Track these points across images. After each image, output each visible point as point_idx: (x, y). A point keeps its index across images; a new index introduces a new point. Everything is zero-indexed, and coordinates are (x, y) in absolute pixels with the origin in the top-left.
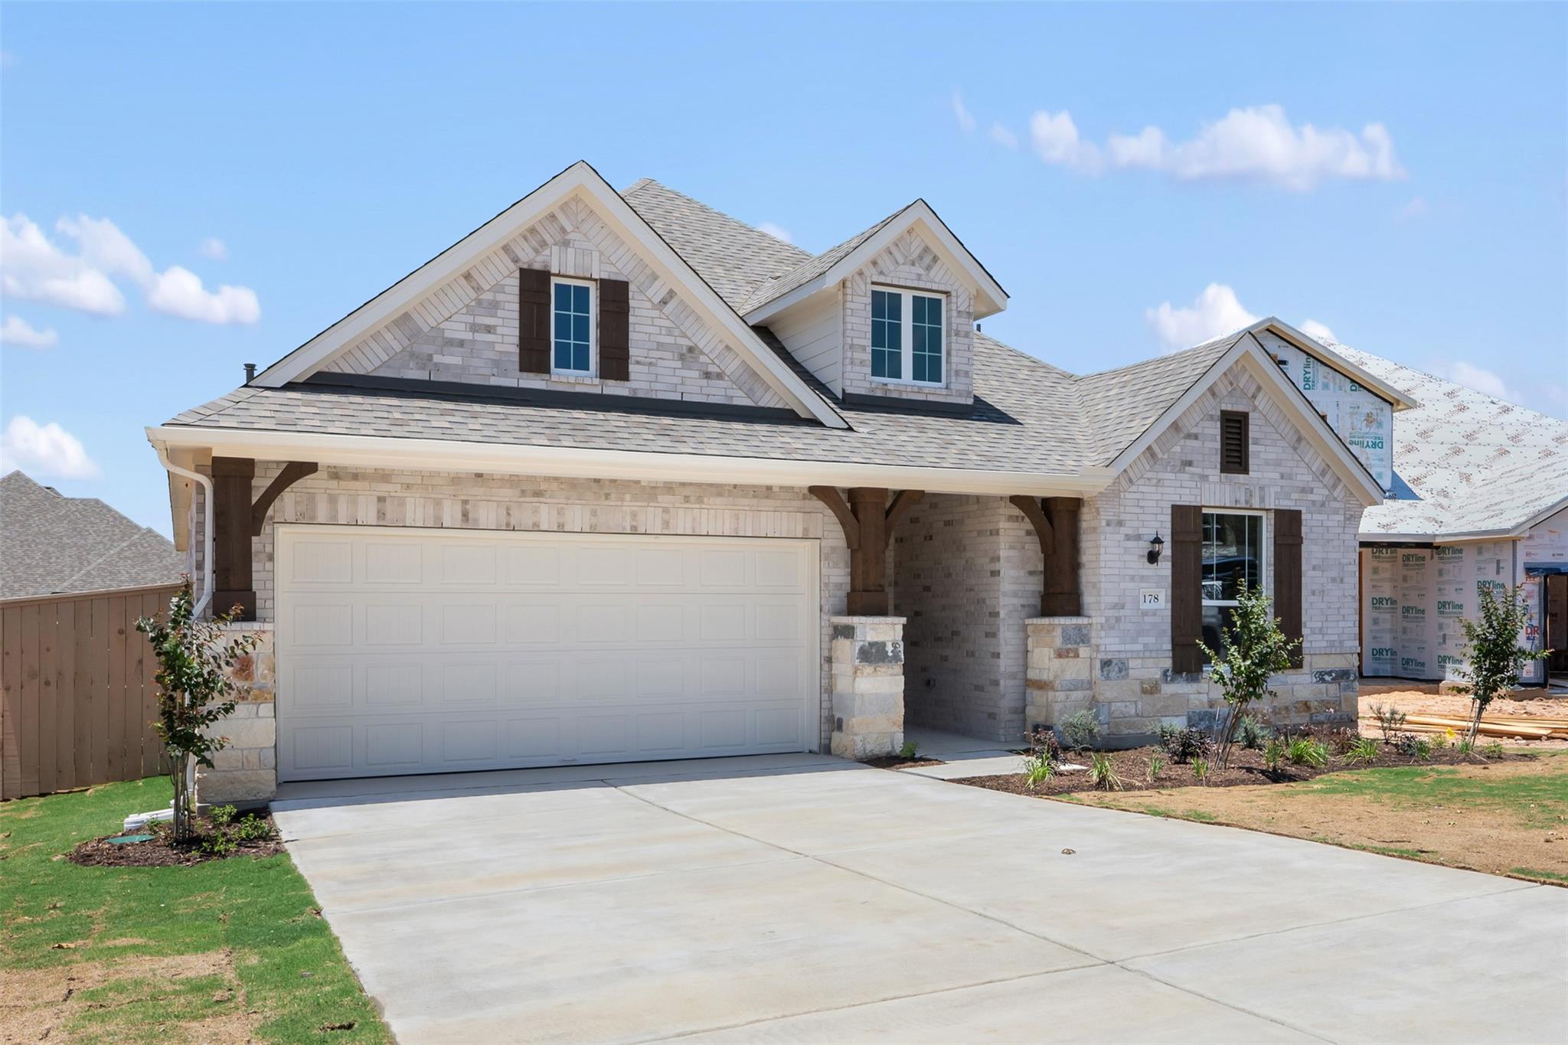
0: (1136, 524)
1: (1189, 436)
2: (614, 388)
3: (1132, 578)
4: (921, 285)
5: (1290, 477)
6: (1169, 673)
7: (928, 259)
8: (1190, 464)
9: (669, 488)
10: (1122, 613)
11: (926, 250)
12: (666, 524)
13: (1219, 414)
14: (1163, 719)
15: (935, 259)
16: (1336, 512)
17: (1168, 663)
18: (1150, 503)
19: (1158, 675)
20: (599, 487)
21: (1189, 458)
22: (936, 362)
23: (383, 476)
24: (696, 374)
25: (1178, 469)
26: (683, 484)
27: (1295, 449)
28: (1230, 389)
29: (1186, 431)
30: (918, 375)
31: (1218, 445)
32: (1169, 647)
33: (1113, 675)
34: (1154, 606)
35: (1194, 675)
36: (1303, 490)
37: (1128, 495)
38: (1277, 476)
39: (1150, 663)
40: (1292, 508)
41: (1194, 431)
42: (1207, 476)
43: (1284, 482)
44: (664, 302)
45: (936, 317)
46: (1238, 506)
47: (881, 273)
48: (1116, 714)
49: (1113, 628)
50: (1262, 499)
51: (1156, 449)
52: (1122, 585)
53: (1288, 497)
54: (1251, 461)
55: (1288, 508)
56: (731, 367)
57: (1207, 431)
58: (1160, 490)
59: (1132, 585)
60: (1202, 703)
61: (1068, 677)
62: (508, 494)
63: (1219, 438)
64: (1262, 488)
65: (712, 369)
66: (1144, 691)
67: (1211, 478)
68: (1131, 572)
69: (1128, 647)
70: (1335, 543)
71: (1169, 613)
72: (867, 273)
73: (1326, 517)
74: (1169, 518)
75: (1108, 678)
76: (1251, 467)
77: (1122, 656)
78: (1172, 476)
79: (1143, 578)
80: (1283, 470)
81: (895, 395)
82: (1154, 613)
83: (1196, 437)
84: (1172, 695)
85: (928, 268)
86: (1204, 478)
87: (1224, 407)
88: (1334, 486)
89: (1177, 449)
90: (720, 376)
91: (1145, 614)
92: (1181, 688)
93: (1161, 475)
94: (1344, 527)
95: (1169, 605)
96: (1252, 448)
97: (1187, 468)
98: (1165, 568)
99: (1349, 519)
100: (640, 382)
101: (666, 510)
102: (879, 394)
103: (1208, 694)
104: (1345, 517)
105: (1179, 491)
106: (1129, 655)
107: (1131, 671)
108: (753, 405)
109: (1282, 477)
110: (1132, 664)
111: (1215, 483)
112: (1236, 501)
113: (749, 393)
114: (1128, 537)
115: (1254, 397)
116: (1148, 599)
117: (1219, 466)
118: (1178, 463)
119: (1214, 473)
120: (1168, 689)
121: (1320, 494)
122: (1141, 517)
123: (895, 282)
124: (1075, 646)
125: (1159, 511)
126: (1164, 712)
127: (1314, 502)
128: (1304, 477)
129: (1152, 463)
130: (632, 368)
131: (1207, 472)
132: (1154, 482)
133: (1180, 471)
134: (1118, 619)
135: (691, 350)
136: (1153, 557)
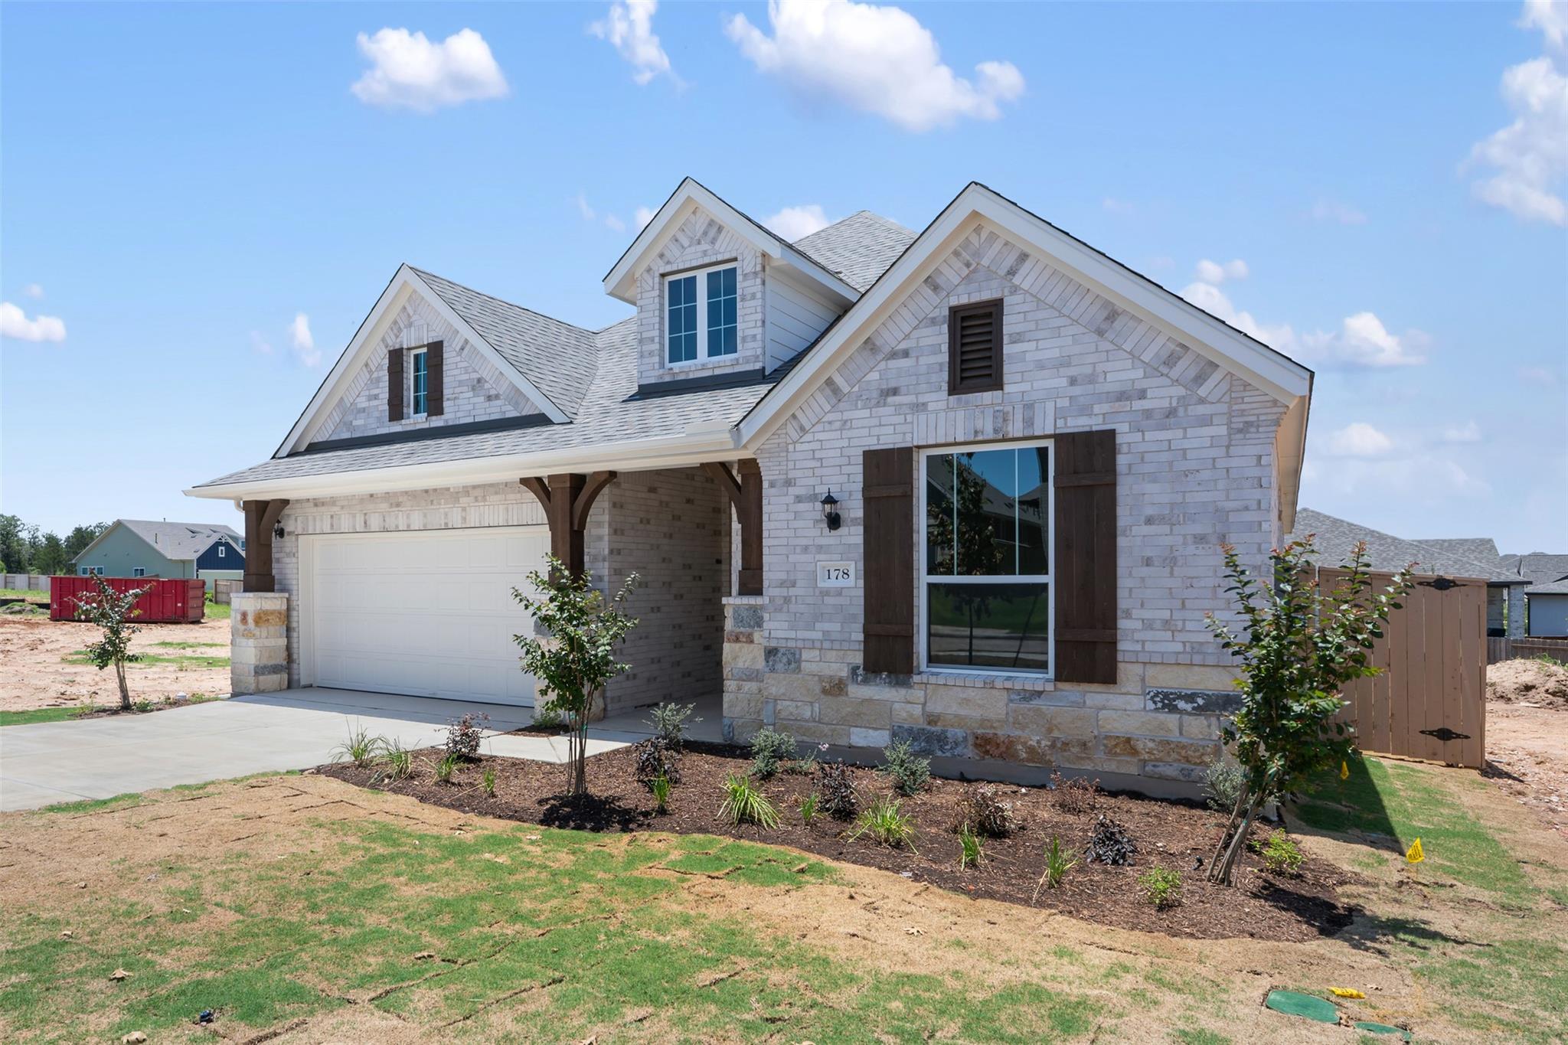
0: (811, 481)
1: (894, 355)
2: (437, 422)
3: (806, 549)
4: (707, 260)
5: (1091, 379)
6: (861, 671)
7: (713, 232)
8: (895, 392)
9: (467, 490)
10: (792, 591)
11: (712, 223)
12: (464, 519)
13: (947, 313)
14: (852, 729)
15: (720, 229)
16: (1206, 421)
17: (858, 659)
18: (832, 453)
19: (844, 673)
20: (429, 496)
21: (893, 384)
22: (732, 333)
23: (333, 501)
24: (482, 399)
25: (874, 402)
26: (474, 487)
27: (1100, 333)
28: (966, 271)
29: (887, 350)
30: (713, 351)
31: (945, 358)
32: (861, 637)
33: (780, 666)
34: (842, 583)
35: (901, 677)
36: (1122, 396)
37: (799, 447)
38: (1064, 382)
39: (832, 655)
40: (1095, 428)
41: (903, 346)
42: (924, 404)
43: (1077, 390)
44: (462, 349)
45: (731, 288)
46: (980, 438)
47: (668, 262)
48: (783, 715)
49: (780, 610)
50: (1029, 422)
51: (839, 380)
52: (792, 558)
53: (1086, 410)
54: (1006, 368)
55: (1087, 429)
56: (502, 389)
57: (923, 342)
58: (846, 434)
59: (804, 558)
60: (911, 715)
61: (740, 665)
62: (384, 506)
63: (945, 348)
64: (1029, 407)
65: (493, 392)
66: (825, 691)
67: (931, 406)
68: (804, 542)
69: (801, 634)
70: (1206, 475)
71: (861, 592)
72: (655, 268)
73: (1179, 433)
74: (860, 469)
75: (773, 670)
76: (1006, 378)
77: (791, 644)
78: (866, 413)
79: (820, 549)
80: (1073, 371)
81: (682, 377)
82: (839, 592)
83: (906, 354)
84: (864, 701)
85: (713, 242)
86: (920, 407)
87: (954, 301)
88: (1200, 379)
89: (874, 376)
90: (497, 397)
91: (825, 593)
92: (881, 692)
93: (847, 415)
94: (1228, 447)
95: (861, 583)
96: (1007, 349)
97: (890, 399)
98: (853, 535)
99: (1240, 431)
100: (454, 413)
101: (464, 509)
102: (667, 379)
103: (924, 704)
104: (1229, 428)
105: (875, 431)
106: (800, 644)
107: (803, 664)
108: (518, 415)
109: (1073, 381)
110: (805, 655)
111: (937, 412)
112: (976, 432)
113: (516, 405)
114: (799, 499)
115: (1012, 272)
116: (833, 574)
117: (945, 387)
118: (875, 394)
119: (938, 398)
120: (859, 692)
121: (1161, 395)
122: (818, 472)
123: (681, 267)
124: (749, 630)
125: (845, 461)
126: (856, 719)
127: (1148, 414)
128: (1121, 373)
129: (834, 401)
130: (446, 404)
131: (922, 399)
132: (837, 425)
133: (878, 405)
134: (787, 600)
135: (479, 381)
136: (834, 522)
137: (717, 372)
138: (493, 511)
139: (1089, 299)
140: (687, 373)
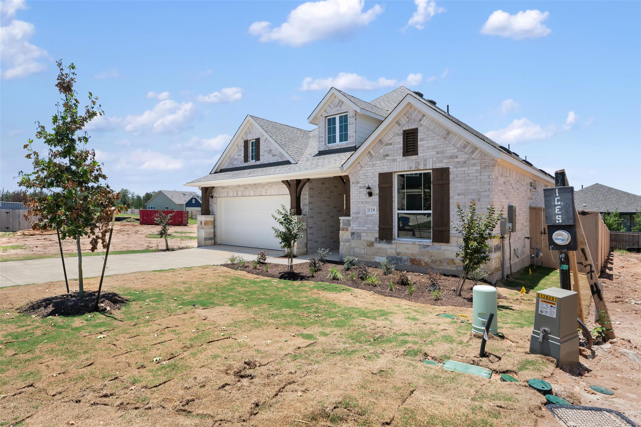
0: (364, 182)
1: (387, 144)
2: (258, 163)
3: (362, 202)
4: (339, 112)
5: (443, 152)
6: (378, 239)
7: (340, 104)
8: (388, 155)
9: (267, 184)
10: (359, 215)
11: (340, 101)
12: (266, 193)
13: (402, 132)
14: (376, 257)
15: (343, 103)
16: (474, 165)
17: (377, 235)
18: (370, 174)
19: (373, 240)
20: (255, 185)
21: (387, 153)
22: (346, 135)
23: (227, 187)
24: (271, 156)
25: (382, 159)
26: (269, 183)
27: (445, 138)
28: (407, 120)
29: (385, 143)
30: (341, 140)
31: (402, 145)
32: (378, 229)
33: (355, 238)
34: (373, 213)
35: (389, 241)
36: (451, 157)
37: (361, 172)
38: (435, 153)
39: (370, 234)
40: (444, 167)
41: (390, 142)
42: (396, 159)
43: (438, 156)
44: (265, 140)
45: (346, 121)
46: (411, 170)
47: (327, 113)
48: (356, 252)
49: (355, 221)
50: (425, 165)
51: (372, 152)
52: (359, 205)
53: (441, 161)
54: (419, 149)
55: (441, 167)
56: (277, 153)
57: (396, 141)
58: (374, 168)
59: (362, 205)
60: (392, 253)
61: (345, 238)
62: (243, 189)
63: (402, 142)
64: (425, 160)
65: (274, 154)
66: (368, 245)
67: (398, 160)
68: (361, 200)
69: (361, 228)
70: (474, 181)
71: (378, 216)
72: (323, 114)
73: (467, 168)
74: (378, 179)
75: (353, 239)
76: (419, 152)
77: (358, 231)
78: (379, 162)
79: (367, 202)
80: (437, 150)
81: (331, 149)
82: (372, 216)
83: (391, 144)
84: (379, 248)
85: (341, 107)
86: (395, 160)
87: (404, 129)
88: (473, 152)
89: (382, 151)
90: (276, 155)
91: (368, 216)
92: (384, 246)
93: (374, 163)
94: (480, 173)
95: (378, 213)
96: (419, 143)
97: (386, 158)
98: (376, 198)
99: (484, 168)
100: (264, 160)
101: (266, 190)
102: (327, 149)
103: (396, 249)
104: (481, 167)
105: (382, 167)
106: (361, 231)
107: (362, 237)
108: (281, 161)
109: (437, 153)
110: (362, 234)
111: (399, 162)
112: (410, 168)
113: (281, 158)
114: (360, 188)
115: (420, 120)
116: (370, 210)
117: (402, 154)
118: (382, 156)
119: (400, 157)
120: (377, 245)
121: (462, 157)
122: (366, 179)
123: (331, 114)
124: (347, 227)
125: (373, 176)
126: (377, 254)
127: (458, 163)
128: (451, 151)
129: (370, 158)
130: (260, 157)
131: (396, 158)
132: (371, 165)
133: (383, 159)
134: (357, 218)
135: (270, 150)
136: (370, 194)
137: (342, 147)
138: (274, 190)
139: (442, 128)
140: (333, 147)
